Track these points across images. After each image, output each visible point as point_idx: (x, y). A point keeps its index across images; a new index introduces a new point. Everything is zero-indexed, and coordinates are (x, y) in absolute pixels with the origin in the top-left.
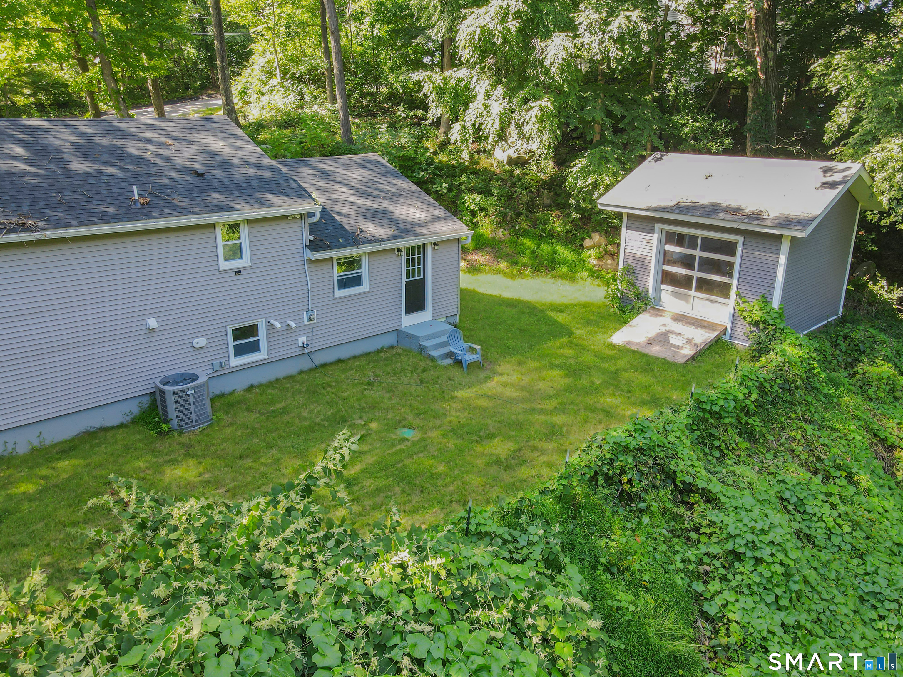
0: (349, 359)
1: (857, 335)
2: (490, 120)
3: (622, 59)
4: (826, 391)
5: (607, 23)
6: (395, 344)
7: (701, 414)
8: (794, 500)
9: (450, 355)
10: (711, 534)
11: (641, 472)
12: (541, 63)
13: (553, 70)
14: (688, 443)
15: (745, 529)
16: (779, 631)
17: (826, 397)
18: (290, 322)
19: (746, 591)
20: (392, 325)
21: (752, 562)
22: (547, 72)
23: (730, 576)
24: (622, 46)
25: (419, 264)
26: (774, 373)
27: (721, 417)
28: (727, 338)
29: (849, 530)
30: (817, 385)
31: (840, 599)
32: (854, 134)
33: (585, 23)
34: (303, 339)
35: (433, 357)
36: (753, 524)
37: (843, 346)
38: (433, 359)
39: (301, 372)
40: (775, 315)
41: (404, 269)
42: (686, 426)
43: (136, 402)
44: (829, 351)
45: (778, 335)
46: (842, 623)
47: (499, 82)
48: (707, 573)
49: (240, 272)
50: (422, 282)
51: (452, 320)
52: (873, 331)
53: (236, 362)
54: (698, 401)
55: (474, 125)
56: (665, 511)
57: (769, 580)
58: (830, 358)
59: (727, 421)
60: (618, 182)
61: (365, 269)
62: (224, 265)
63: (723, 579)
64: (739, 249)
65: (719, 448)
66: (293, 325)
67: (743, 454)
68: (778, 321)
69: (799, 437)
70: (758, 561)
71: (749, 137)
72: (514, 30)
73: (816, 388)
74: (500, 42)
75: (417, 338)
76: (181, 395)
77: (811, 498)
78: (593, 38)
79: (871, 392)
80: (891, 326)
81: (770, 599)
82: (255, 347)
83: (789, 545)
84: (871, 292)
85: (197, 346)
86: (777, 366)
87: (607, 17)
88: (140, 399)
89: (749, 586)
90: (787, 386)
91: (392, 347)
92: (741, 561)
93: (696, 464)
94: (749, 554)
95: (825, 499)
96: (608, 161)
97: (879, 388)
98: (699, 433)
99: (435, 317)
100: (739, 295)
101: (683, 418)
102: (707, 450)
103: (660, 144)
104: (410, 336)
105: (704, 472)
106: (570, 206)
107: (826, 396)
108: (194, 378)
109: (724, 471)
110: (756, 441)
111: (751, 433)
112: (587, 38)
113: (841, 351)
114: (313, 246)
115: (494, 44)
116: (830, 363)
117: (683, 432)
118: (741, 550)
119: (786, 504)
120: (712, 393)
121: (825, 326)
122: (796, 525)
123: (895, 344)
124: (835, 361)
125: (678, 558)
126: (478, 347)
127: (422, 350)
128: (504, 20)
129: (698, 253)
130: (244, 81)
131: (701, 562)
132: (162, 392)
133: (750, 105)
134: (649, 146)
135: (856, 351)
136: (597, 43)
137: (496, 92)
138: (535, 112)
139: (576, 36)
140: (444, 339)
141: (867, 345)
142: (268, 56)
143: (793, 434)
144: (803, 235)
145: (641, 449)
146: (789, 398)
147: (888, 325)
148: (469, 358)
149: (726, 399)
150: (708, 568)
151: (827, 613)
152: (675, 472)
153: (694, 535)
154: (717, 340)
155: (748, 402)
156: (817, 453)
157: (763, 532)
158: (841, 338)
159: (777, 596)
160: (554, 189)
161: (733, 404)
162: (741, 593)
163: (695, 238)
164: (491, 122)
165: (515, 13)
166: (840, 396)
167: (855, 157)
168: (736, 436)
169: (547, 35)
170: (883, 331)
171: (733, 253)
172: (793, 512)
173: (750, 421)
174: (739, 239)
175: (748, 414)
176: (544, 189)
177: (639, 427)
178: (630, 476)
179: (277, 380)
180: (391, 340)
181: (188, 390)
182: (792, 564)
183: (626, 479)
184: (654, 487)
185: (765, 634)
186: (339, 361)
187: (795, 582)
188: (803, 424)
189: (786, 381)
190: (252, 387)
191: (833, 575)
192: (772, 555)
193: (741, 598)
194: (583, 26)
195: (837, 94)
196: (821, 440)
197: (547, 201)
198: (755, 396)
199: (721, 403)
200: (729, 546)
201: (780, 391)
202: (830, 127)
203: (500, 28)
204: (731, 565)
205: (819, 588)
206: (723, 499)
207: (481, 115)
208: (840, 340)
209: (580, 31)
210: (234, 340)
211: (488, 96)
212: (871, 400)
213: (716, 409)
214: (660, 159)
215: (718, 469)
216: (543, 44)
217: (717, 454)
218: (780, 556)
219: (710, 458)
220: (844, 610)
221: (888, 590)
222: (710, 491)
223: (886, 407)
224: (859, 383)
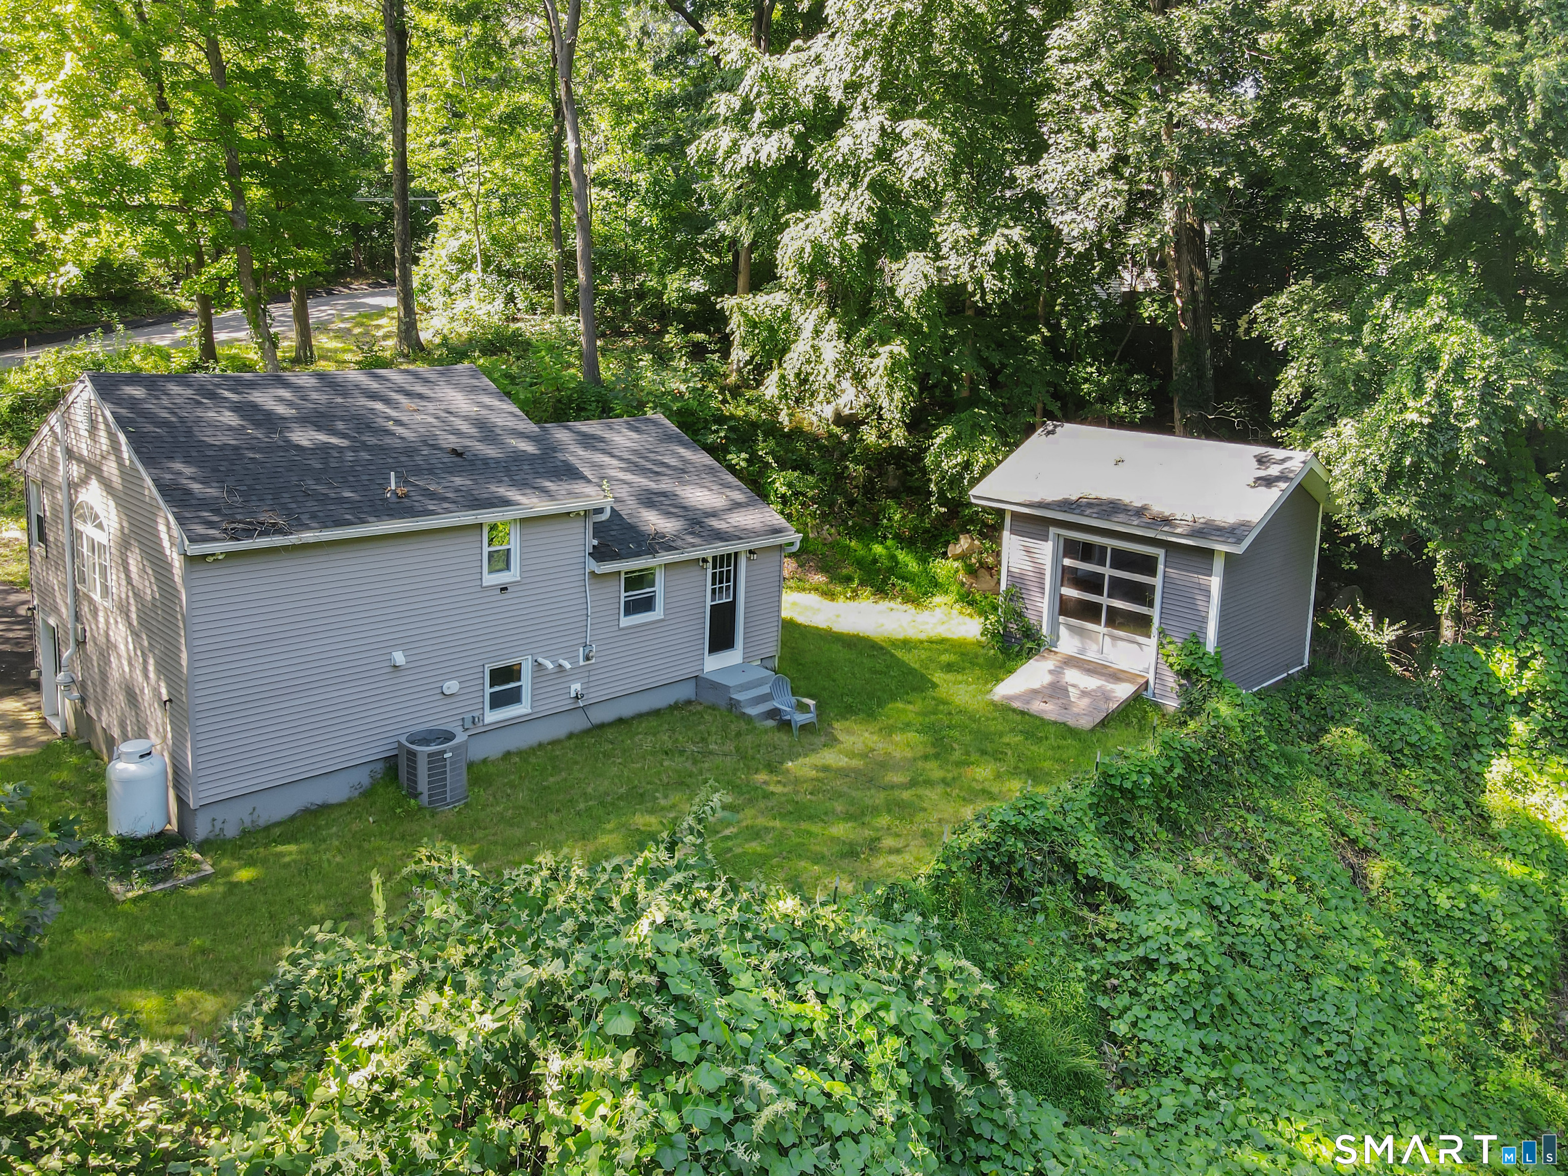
0: (633, 718)
1: (1324, 694)
2: (821, 368)
3: (1001, 290)
4: (1276, 770)
5: (979, 243)
6: (693, 698)
7: (1109, 792)
8: (1227, 908)
9: (774, 713)
10: (1120, 939)
11: (1035, 862)
12: (892, 290)
13: (907, 302)
14: (1092, 827)
15: (1159, 929)
16: (1197, 1051)
17: (1276, 779)
18: (561, 662)
19: (1160, 1006)
20: (688, 670)
21: (1167, 970)
22: (899, 305)
23: (1141, 989)
24: (1000, 273)
25: (728, 581)
26: (1205, 741)
27: (1134, 798)
28: (1148, 695)
29: (1293, 947)
30: (1264, 761)
31: (1275, 1024)
32: (1305, 410)
33: (950, 240)
34: (576, 687)
35: (749, 716)
36: (1168, 922)
37: (1306, 710)
38: (748, 719)
39: (570, 736)
40: (1210, 662)
41: (709, 587)
42: (1090, 806)
43: (366, 770)
44: (1285, 716)
45: (1215, 690)
46: (1276, 1053)
47: (831, 314)
48: (1115, 988)
49: (505, 589)
50: (731, 607)
51: (769, 664)
52: (1346, 688)
53: (492, 717)
54: (1106, 776)
55: (798, 375)
56: (1064, 912)
57: (1186, 990)
58: (1287, 726)
59: (1142, 802)
60: (999, 462)
61: (659, 588)
62: (491, 579)
63: (1134, 993)
64: (1161, 567)
65: (1132, 839)
66: (568, 666)
67: (1163, 847)
68: (1215, 670)
69: (1237, 829)
70: (1174, 968)
71: (1176, 400)
72: (855, 246)
73: (1264, 766)
74: (837, 262)
75: (727, 688)
76: (436, 759)
77: (1247, 906)
78: (961, 260)
79: (1339, 775)
80: (1374, 683)
81: (1188, 1015)
82: (514, 697)
83: (1210, 948)
84: (1353, 633)
85: (447, 692)
86: (1209, 731)
87: (981, 234)
88: (372, 766)
89: (1163, 999)
90: (1222, 761)
91: (689, 702)
92: (1154, 970)
93: (1102, 853)
94: (1163, 960)
95: (1266, 907)
96: (983, 432)
97: (1350, 769)
98: (1107, 819)
99: (747, 658)
100: (1162, 633)
101: (1084, 796)
102: (1117, 842)
103: (1055, 407)
104: (715, 686)
105: (1111, 864)
106: (930, 494)
107: (1277, 777)
108: (448, 736)
109: (1138, 867)
110: (1181, 834)
111: (1175, 823)
112: (953, 261)
113: (1303, 716)
114: (600, 554)
115: (827, 265)
116: (1287, 732)
117: (1085, 814)
118: (1153, 956)
119: (1216, 913)
120: (1124, 766)
121: (1284, 680)
122: (1227, 940)
123: (1374, 707)
124: (1293, 731)
125: (1080, 966)
126: (811, 702)
127: (733, 705)
128: (841, 233)
129: (1107, 571)
130: (422, 272)
131: (1109, 975)
132: (412, 755)
133: (1176, 354)
134: (1039, 411)
135: (1323, 716)
136: (967, 267)
137: (828, 328)
138: (883, 361)
139: (938, 258)
140: (765, 689)
141: (1336, 708)
142: (464, 237)
143: (1230, 825)
144: (1239, 550)
145: (1032, 832)
146: (1225, 777)
147: (1371, 682)
148: (800, 718)
149: (1140, 772)
150: (1116, 982)
151: (1259, 1040)
152: (1075, 863)
153: (1100, 943)
154: (1137, 698)
155: (1170, 779)
156: (1261, 851)
157: (1179, 932)
158: (1303, 698)
159: (1195, 1011)
160: (905, 466)
161: (1148, 780)
162: (1154, 1008)
163: (1103, 549)
164: (823, 372)
165: (856, 223)
166: (1296, 777)
167: (1305, 444)
168: (1154, 823)
169: (898, 254)
170: (1361, 689)
171: (1153, 572)
172: (1226, 924)
173: (1174, 805)
174: (1160, 553)
175: (1170, 796)
176: (889, 464)
177: (1030, 802)
178: (1020, 865)
179: (540, 745)
180: (686, 692)
181: (445, 752)
182: (1213, 972)
183: (1014, 870)
184: (1051, 882)
185: (1180, 1054)
186: (621, 721)
187: (1217, 995)
188: (1243, 812)
189: (1221, 753)
190: (508, 755)
191: (1269, 998)
192: (1190, 960)
193: (1154, 1014)
194: (948, 244)
195: (1285, 352)
196: (1266, 835)
197: (893, 483)
198: (1178, 771)
199: (1134, 777)
200: (1140, 952)
201: (1213, 767)
202: (1278, 397)
203: (836, 244)
204: (1142, 975)
205: (1250, 1010)
206: (1134, 896)
207: (809, 362)
208: (1302, 701)
209: (944, 251)
210: (491, 686)
211: (817, 333)
212: (1340, 786)
213: (1128, 785)
214: (1052, 432)
215: (1132, 863)
216: (895, 266)
217: (1130, 846)
218: (1199, 961)
219: (1121, 852)
220: (1279, 1038)
221: (1337, 1019)
222: (1118, 887)
223: (1359, 796)
224: (1325, 762)
